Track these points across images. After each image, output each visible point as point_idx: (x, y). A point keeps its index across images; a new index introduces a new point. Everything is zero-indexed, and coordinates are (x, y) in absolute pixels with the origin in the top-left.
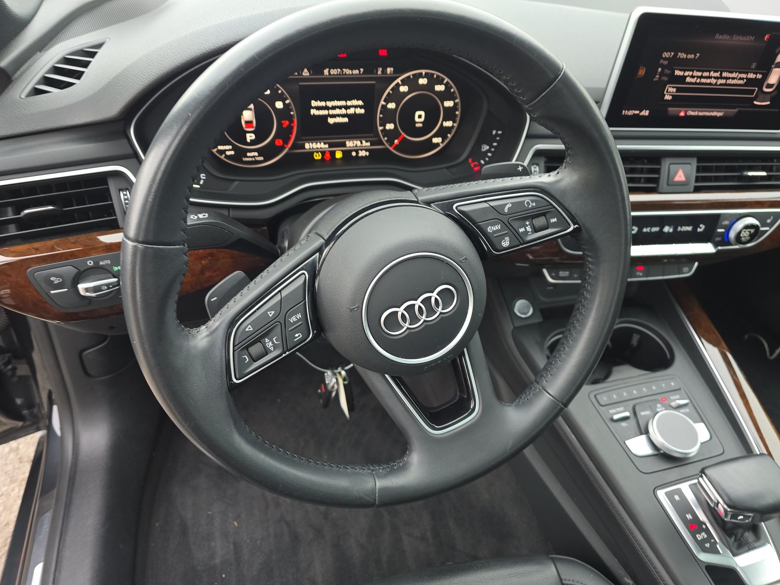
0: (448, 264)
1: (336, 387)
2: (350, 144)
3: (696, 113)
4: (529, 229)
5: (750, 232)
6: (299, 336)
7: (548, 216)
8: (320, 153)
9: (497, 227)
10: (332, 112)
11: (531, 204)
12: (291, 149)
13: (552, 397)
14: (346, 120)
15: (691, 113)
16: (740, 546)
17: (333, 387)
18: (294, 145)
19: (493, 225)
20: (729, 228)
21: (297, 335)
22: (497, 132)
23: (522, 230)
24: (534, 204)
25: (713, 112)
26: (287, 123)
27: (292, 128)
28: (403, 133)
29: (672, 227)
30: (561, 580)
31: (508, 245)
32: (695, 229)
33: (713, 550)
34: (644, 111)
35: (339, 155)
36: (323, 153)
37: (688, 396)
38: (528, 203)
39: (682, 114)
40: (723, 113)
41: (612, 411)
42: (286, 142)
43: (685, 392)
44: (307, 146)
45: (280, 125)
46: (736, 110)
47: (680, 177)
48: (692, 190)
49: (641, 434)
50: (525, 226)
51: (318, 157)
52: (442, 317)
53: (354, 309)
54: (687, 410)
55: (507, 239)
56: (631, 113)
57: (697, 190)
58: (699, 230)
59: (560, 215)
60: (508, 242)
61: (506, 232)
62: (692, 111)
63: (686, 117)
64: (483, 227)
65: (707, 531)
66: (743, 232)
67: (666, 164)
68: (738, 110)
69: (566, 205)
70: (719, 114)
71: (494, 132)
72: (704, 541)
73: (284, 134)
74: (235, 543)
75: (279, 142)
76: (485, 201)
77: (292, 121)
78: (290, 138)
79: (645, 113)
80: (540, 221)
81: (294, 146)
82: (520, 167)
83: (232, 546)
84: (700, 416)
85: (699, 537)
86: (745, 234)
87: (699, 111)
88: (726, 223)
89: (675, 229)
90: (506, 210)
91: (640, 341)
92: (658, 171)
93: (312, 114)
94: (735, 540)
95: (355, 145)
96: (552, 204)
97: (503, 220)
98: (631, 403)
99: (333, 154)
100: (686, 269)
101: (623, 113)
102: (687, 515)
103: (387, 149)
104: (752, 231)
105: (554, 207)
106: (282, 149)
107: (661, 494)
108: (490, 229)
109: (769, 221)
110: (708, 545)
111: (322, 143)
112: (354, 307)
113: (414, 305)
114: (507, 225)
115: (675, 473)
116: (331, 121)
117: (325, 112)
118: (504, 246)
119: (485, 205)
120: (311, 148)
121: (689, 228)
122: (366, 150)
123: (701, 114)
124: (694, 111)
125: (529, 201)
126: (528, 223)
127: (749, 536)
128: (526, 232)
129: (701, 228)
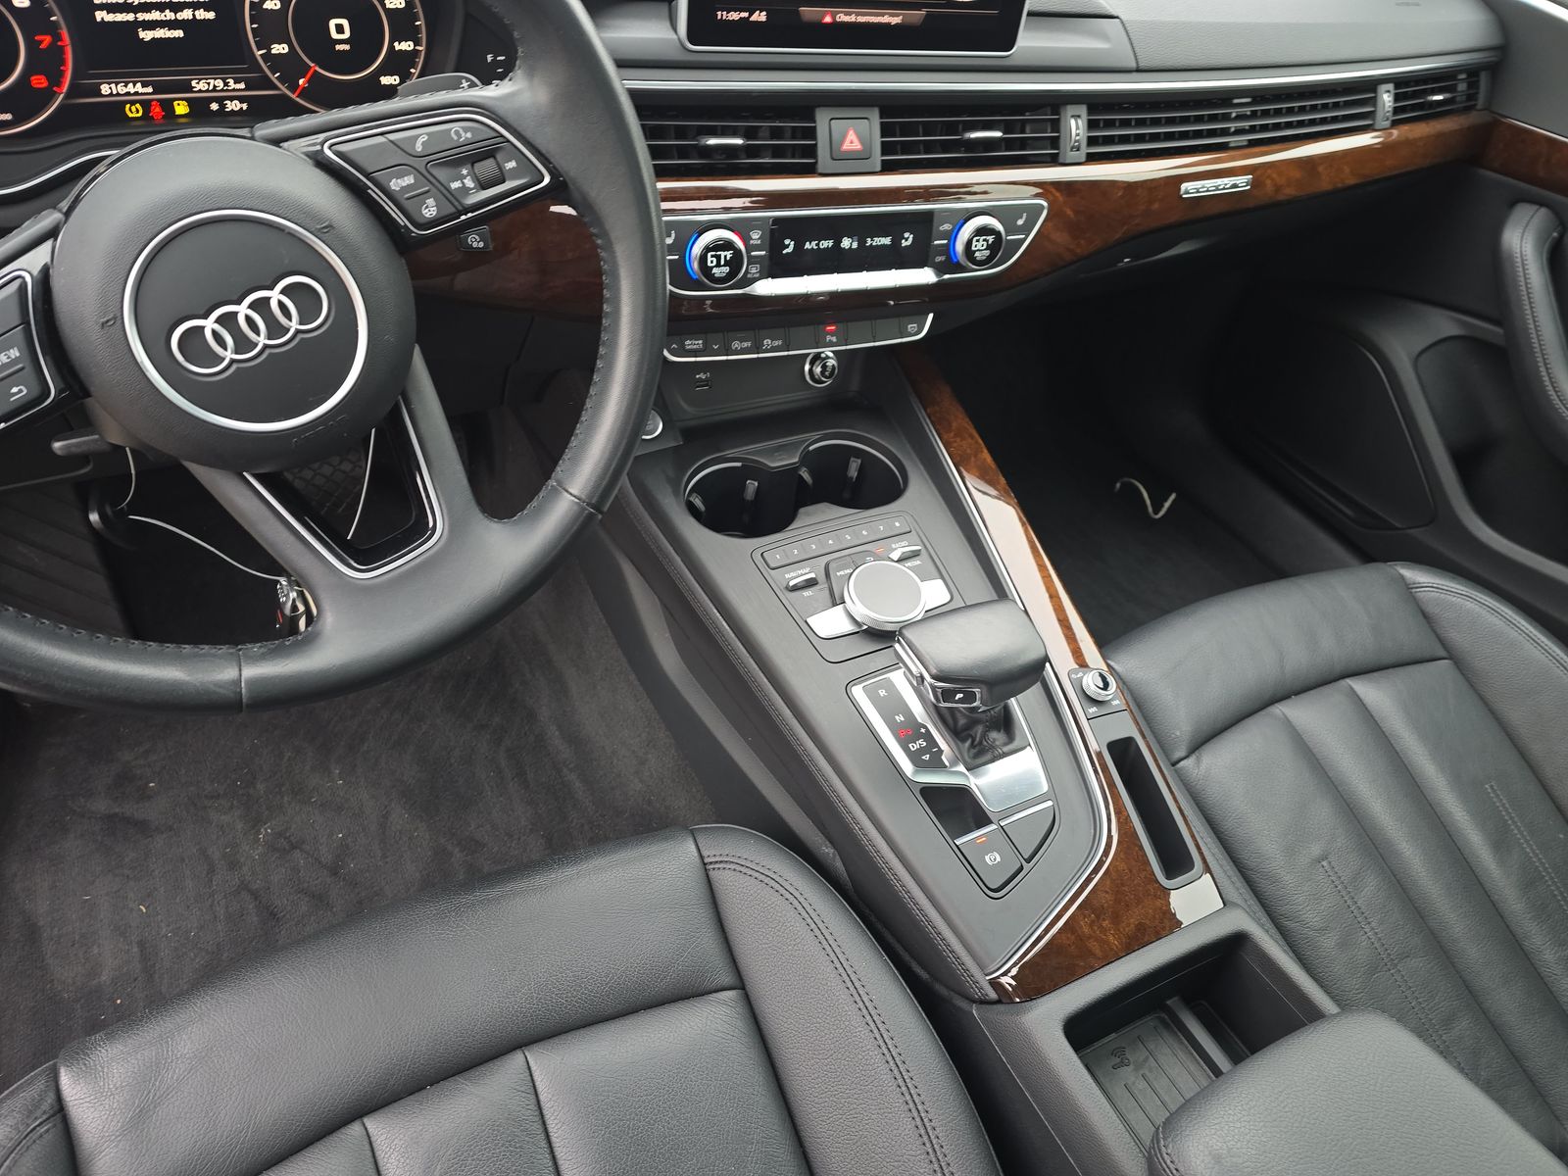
0: (292, 234)
1: (301, 608)
2: (200, 85)
3: (852, 19)
4: (469, 183)
5: (987, 241)
6: (20, 391)
7: (499, 156)
8: (138, 105)
9: (409, 180)
10: (141, 16)
11: (463, 134)
12: (68, 96)
13: (574, 496)
14: (179, 33)
15: (842, 18)
16: (980, 754)
17: (294, 608)
18: (72, 86)
19: (400, 176)
20: (952, 236)
21: (15, 390)
22: (495, 57)
23: (455, 185)
24: (469, 135)
25: (883, 15)
26: (47, 40)
27: (61, 50)
28: (312, 65)
29: (855, 238)
30: (702, 857)
31: (435, 213)
32: (896, 242)
33: (937, 764)
34: (758, 12)
35: (181, 109)
36: (146, 104)
37: (922, 541)
38: (457, 133)
39: (828, 19)
40: (901, 17)
41: (787, 576)
42: (56, 79)
43: (917, 533)
44: (105, 89)
45: (31, 46)
46: (923, 12)
47: (852, 142)
48: (878, 168)
49: (835, 604)
50: (462, 178)
51: (134, 112)
52: (302, 339)
53: (108, 321)
54: (916, 562)
55: (431, 202)
56: (734, 16)
57: (888, 168)
58: (904, 243)
59: (522, 157)
60: (435, 208)
61: (427, 188)
62: (846, 14)
63: (836, 26)
64: (383, 181)
65: (928, 736)
66: (974, 243)
67: (823, 119)
68: (928, 16)
69: (528, 134)
70: (895, 21)
71: (490, 58)
72: (922, 751)
73: (45, 62)
74: (141, 944)
75: (39, 82)
76: (382, 134)
77: (57, 37)
78: (62, 74)
79: (760, 17)
80: (487, 167)
81: (73, 91)
82: (464, 81)
83: (135, 950)
84: (937, 567)
85: (913, 747)
86: (980, 246)
87: (857, 14)
88: (947, 227)
89: (862, 243)
90: (419, 147)
91: (861, 470)
92: (811, 133)
93: (99, 19)
94: (973, 746)
95: (211, 88)
96: (502, 136)
97: (415, 166)
98: (824, 560)
99: (168, 106)
100: (912, 327)
101: (719, 17)
102: (897, 717)
103: (284, 96)
104: (991, 239)
105: (508, 141)
106: (48, 96)
107: (857, 691)
108: (395, 185)
109: (1020, 222)
110: (927, 757)
111: (139, 85)
112: (105, 319)
113: (236, 313)
114: (424, 176)
115: (883, 658)
116: (146, 35)
117: (130, 17)
118: (427, 216)
119: (381, 139)
120: (115, 92)
121: (887, 241)
122: (242, 99)
123: (862, 19)
124: (850, 14)
125: (460, 133)
126: (465, 172)
127: (997, 736)
128: (465, 190)
129: (908, 240)
